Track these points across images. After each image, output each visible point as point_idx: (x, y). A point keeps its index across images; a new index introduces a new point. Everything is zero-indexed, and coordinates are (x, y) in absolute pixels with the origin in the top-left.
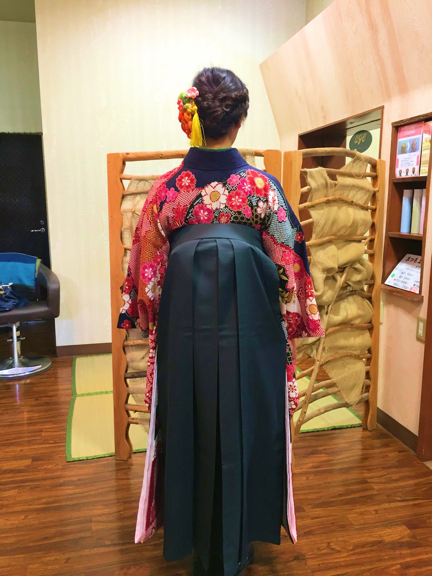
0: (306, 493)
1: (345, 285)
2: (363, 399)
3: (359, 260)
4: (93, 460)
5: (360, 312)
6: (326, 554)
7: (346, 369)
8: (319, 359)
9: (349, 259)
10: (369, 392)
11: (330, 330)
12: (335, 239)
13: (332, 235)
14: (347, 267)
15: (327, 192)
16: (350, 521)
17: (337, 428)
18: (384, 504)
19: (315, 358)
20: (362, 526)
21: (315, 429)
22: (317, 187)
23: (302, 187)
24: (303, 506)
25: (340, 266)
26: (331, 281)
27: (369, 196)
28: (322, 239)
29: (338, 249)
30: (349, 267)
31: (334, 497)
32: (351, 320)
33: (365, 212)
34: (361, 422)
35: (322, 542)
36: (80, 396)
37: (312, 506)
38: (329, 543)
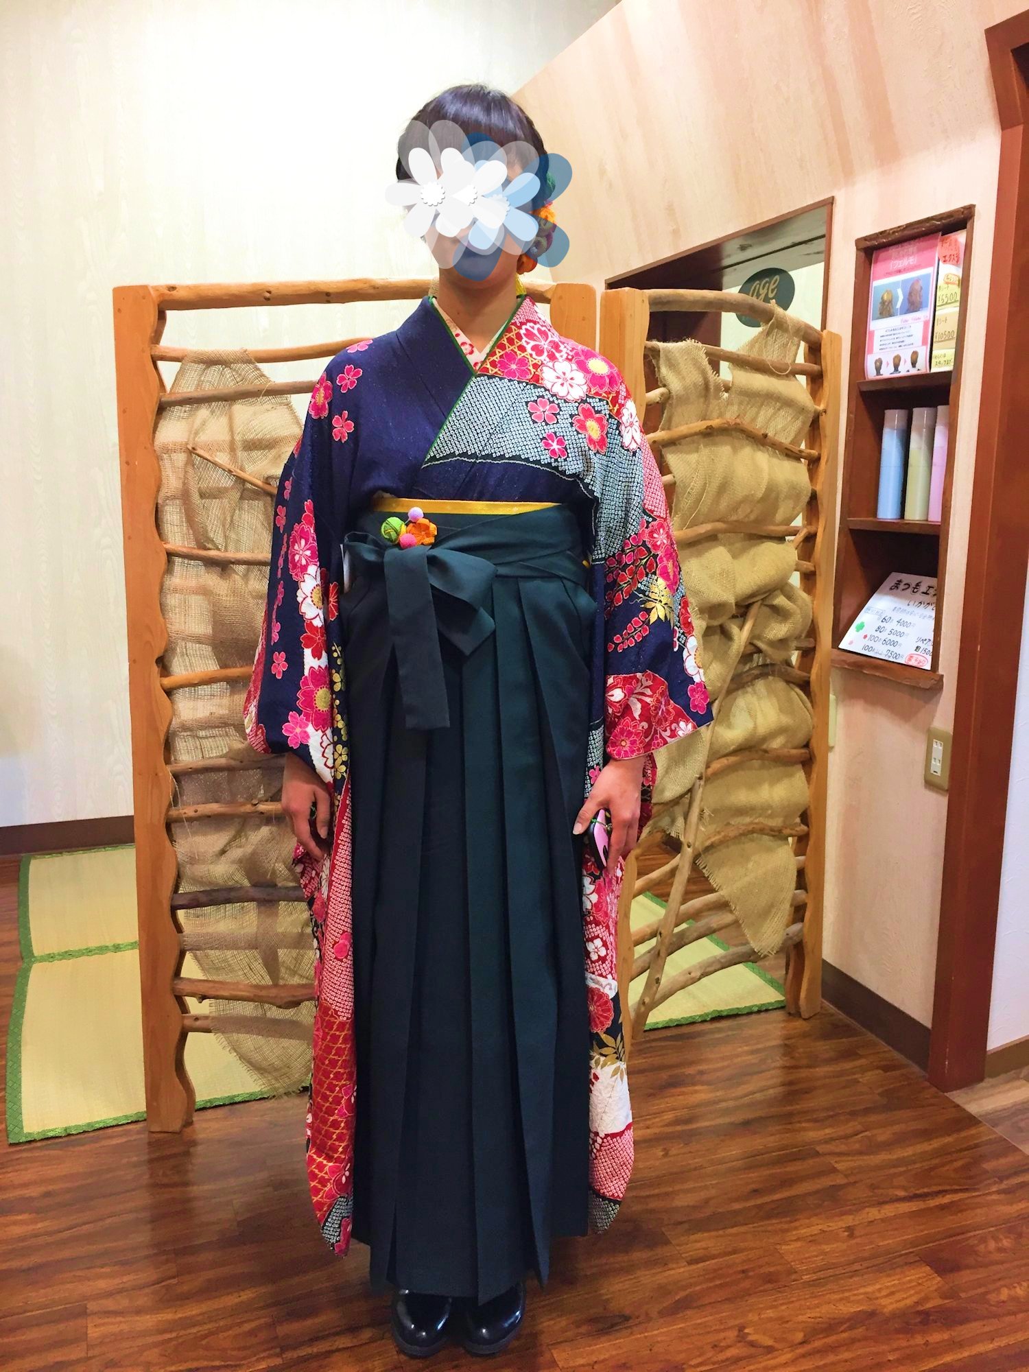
1: (751, 649)
2: (791, 938)
3: (780, 586)
4: (86, 1135)
5: (786, 720)
6: (737, 1360)
7: (750, 865)
8: (691, 840)
9: (759, 583)
10: (802, 920)
11: (716, 765)
12: (725, 531)
13: (718, 521)
14: (754, 603)
15: (708, 406)
16: (789, 1263)
17: (725, 1014)
18: (867, 1210)
19: (682, 839)
20: (821, 1275)
22: (683, 393)
23: (648, 390)
24: (663, 1229)
25: (739, 599)
26: (716, 638)
27: (804, 423)
28: (695, 528)
29: (735, 556)
30: (759, 603)
31: (737, 1200)
32: (765, 739)
33: (794, 464)
34: (783, 998)
35: (722, 1327)
36: (42, 959)
37: (686, 1226)
38: (741, 1328)
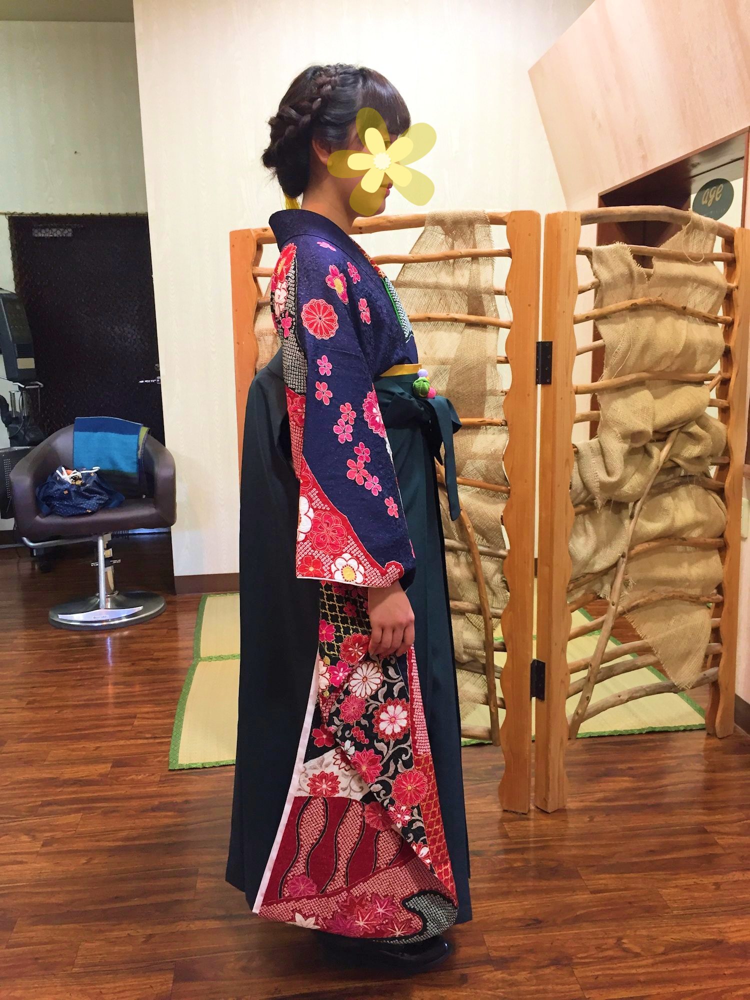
0: (586, 846)
1: (670, 465)
2: (707, 678)
3: (698, 418)
4: (214, 769)
5: (701, 516)
6: (611, 959)
7: (672, 622)
8: (615, 600)
9: (675, 416)
10: (718, 666)
11: (639, 548)
12: (649, 379)
13: (644, 371)
14: (673, 431)
15: (633, 289)
16: (665, 901)
17: (657, 730)
18: (734, 873)
19: (608, 599)
20: (688, 912)
21: (615, 731)
22: (611, 281)
24: (578, 869)
25: (658, 428)
26: (639, 457)
27: (719, 297)
28: (623, 377)
29: (656, 397)
30: (677, 430)
31: (637, 856)
32: (682, 530)
33: (712, 327)
34: (704, 722)
35: (606, 936)
36: (205, 660)
37: (595, 869)
38: (619, 939)
